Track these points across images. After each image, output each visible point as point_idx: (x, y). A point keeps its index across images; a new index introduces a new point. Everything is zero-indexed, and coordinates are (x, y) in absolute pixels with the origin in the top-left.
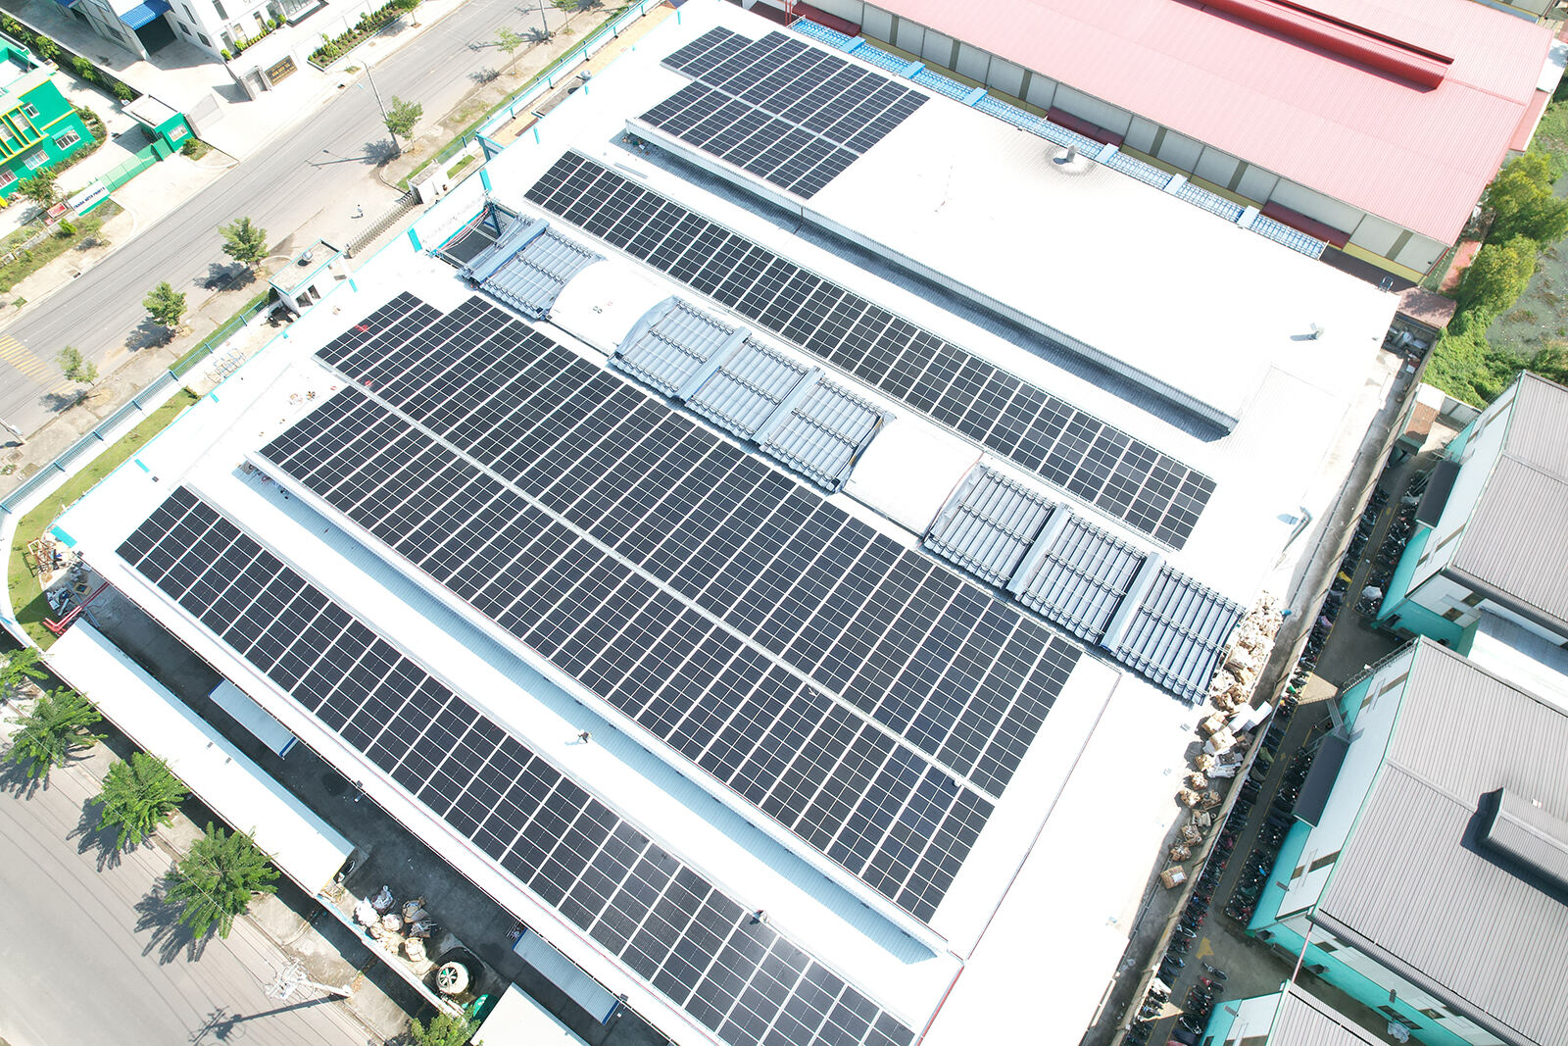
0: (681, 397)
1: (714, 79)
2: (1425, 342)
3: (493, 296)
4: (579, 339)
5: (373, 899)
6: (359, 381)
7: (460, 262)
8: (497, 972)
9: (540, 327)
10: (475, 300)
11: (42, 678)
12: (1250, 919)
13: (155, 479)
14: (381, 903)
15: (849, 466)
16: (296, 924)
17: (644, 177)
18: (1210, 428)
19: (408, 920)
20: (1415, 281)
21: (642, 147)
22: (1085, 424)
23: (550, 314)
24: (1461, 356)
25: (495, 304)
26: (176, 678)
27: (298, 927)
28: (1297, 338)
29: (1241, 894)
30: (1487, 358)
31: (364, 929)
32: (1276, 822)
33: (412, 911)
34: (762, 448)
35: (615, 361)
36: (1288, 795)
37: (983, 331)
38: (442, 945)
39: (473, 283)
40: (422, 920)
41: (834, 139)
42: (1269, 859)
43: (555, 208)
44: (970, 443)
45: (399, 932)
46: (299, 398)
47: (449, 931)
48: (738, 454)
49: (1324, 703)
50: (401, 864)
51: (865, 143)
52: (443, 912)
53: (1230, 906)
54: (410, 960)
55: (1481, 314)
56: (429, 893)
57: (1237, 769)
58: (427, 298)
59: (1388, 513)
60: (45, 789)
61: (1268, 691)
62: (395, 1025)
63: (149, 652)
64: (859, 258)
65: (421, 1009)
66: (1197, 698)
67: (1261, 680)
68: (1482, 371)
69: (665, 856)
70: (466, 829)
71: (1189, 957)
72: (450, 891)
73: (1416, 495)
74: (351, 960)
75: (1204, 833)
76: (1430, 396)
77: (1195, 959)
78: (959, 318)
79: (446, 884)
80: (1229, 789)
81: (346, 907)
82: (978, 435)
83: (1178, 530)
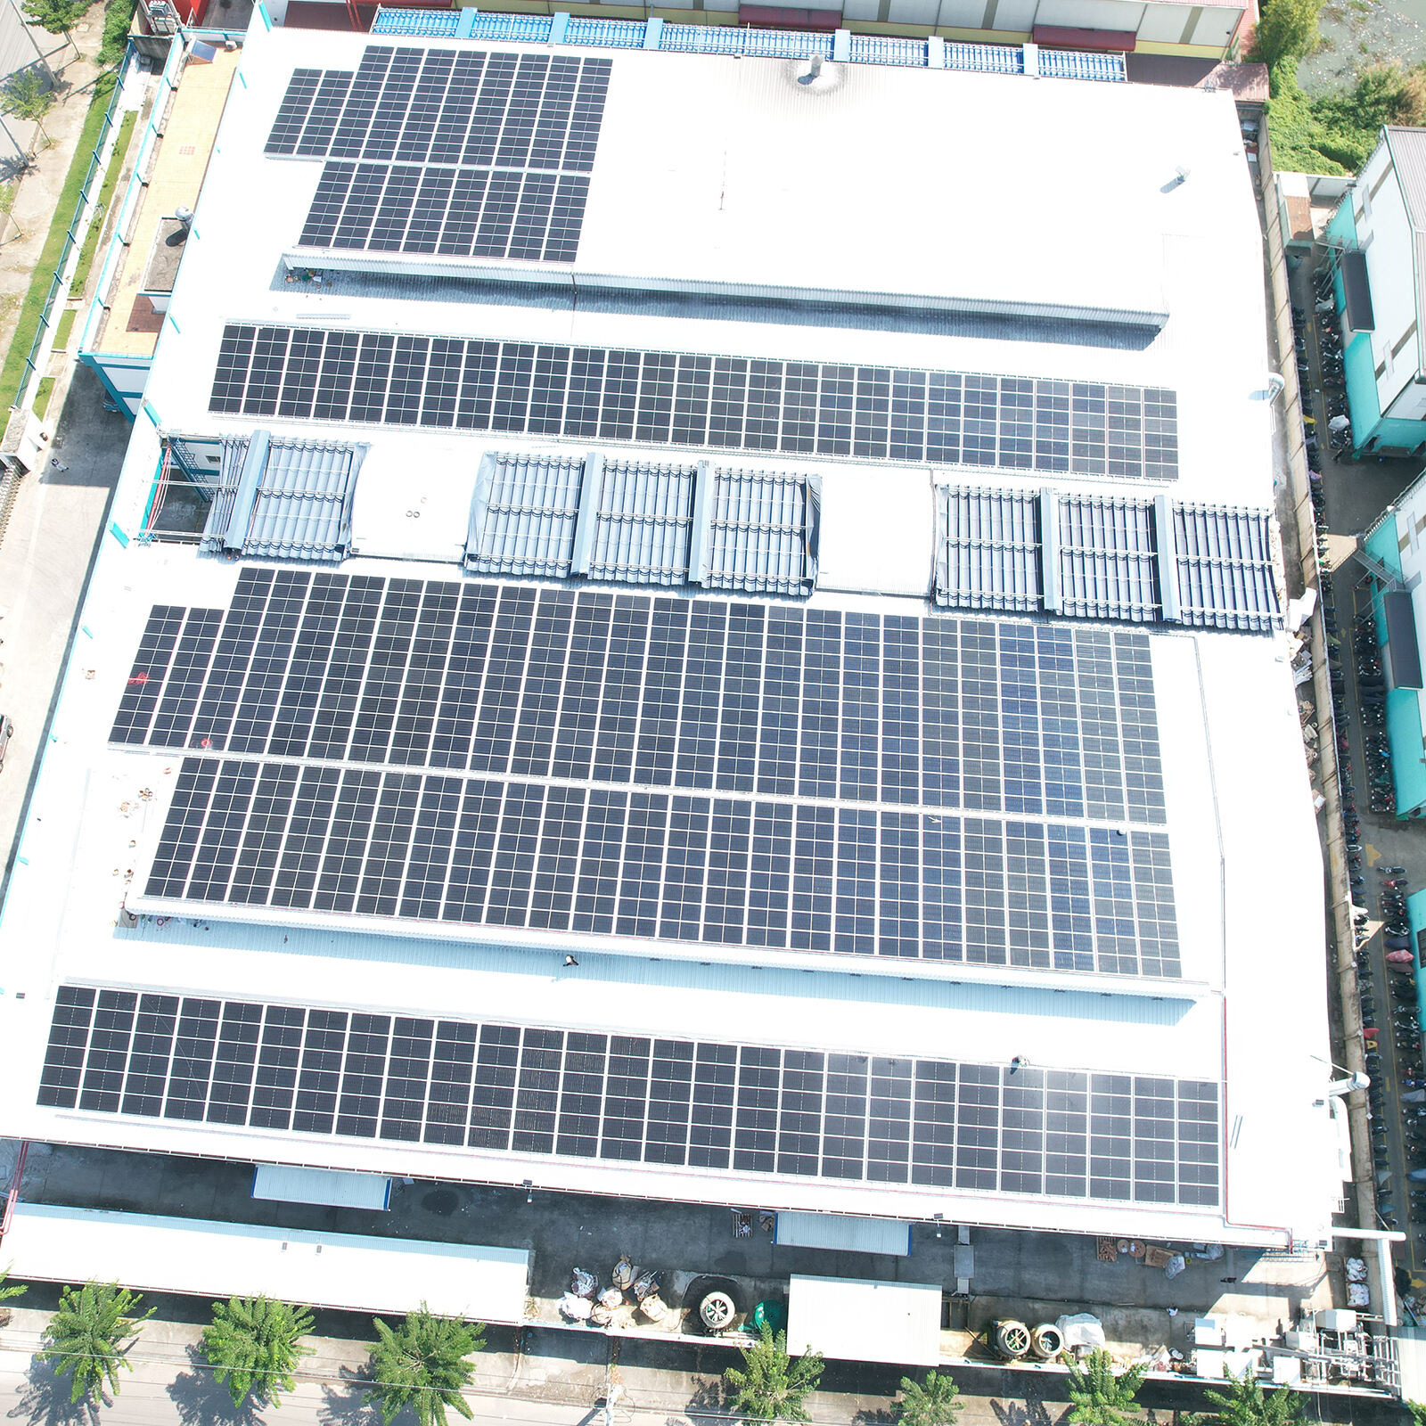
0: (581, 571)
1: (347, 145)
2: (1253, 121)
3: (267, 558)
4: (408, 560)
5: (572, 1289)
6: (192, 745)
7: (196, 535)
8: (751, 1277)
9: (350, 568)
10: (246, 573)
11: (22, 1292)
12: (1396, 803)
13: (21, 996)
14: (585, 1287)
15: (809, 559)
16: (507, 1363)
17: (345, 317)
18: (1137, 333)
19: (625, 1286)
20: (1217, 57)
21: (318, 279)
22: (1016, 390)
23: (354, 546)
24: (1289, 120)
25: (277, 567)
26: (166, 1201)
27: (512, 1364)
28: (1168, 188)
29: (1377, 786)
30: (1312, 110)
31: (584, 1323)
32: (1372, 700)
33: (625, 1274)
34: (705, 585)
35: (472, 566)
36: (1369, 669)
37: (853, 330)
38: (675, 1288)
39: (230, 553)
40: (638, 1277)
41: (546, 167)
42: (1384, 739)
43: (260, 406)
44: (873, 464)
45: (623, 1303)
46: (133, 805)
47: (673, 1270)
48: (682, 605)
49: (1351, 559)
50: (576, 1238)
51: (584, 155)
52: (654, 1256)
53: (1373, 802)
54: (654, 1322)
55: (1285, 63)
56: (625, 1246)
57: (1311, 666)
58: (189, 602)
59: (1309, 329)
60: (109, 1405)
61: (1297, 574)
62: (683, 1389)
63: (110, 1192)
64: (666, 306)
65: (699, 1359)
66: (1275, 624)
67: (1286, 567)
68: (1317, 129)
69: (892, 1062)
70: (675, 1157)
71: (1363, 870)
72: (646, 1232)
73: (1326, 298)
74: (591, 1360)
75: (1315, 746)
76: (1293, 184)
77: (1369, 868)
78: (818, 328)
79: (637, 1227)
80: (1314, 692)
81: (547, 1314)
82: (915, 454)
83: (1163, 459)
